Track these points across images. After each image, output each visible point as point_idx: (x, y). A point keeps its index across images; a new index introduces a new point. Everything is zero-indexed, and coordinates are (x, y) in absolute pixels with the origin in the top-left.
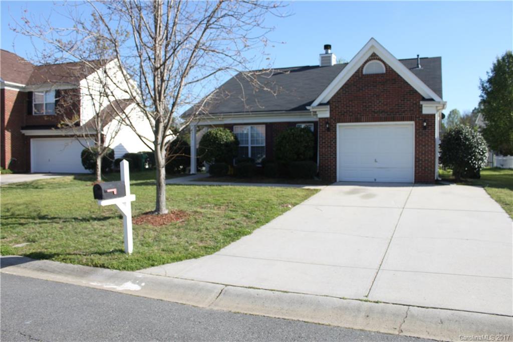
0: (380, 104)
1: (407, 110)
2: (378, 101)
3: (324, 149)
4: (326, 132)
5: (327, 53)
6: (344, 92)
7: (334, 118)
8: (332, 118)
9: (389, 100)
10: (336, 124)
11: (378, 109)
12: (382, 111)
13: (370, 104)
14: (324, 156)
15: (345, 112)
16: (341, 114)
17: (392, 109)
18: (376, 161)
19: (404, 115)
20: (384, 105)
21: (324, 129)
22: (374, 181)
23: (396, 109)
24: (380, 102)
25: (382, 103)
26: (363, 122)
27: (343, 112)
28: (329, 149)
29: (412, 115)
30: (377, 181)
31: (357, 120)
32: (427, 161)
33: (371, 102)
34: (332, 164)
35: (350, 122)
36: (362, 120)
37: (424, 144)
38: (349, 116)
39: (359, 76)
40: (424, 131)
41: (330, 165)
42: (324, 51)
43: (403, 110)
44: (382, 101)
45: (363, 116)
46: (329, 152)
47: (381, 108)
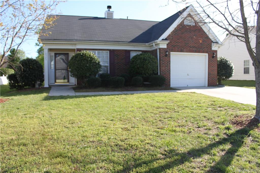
0: (193, 43)
1: (205, 47)
2: (192, 41)
3: (163, 68)
4: (165, 57)
5: (109, 11)
6: (175, 33)
7: (169, 49)
8: (168, 49)
9: (197, 41)
10: (170, 52)
11: (192, 45)
12: (194, 47)
13: (188, 42)
14: (163, 72)
15: (175, 46)
16: (173, 47)
17: (198, 46)
18: (188, 75)
19: (204, 50)
20: (195, 43)
21: (163, 55)
22: (187, 86)
23: (200, 46)
24: (193, 41)
25: (194, 42)
26: (185, 52)
27: (174, 45)
28: (166, 68)
29: (208, 50)
30: (188, 86)
31: (182, 51)
32: (213, 75)
33: (188, 41)
34: (168, 77)
35: (178, 52)
36: (184, 51)
37: (212, 65)
38: (177, 48)
39: (182, 25)
40: (212, 59)
41: (167, 78)
42: (107, 10)
43: (203, 47)
44: (194, 41)
45: (185, 48)
46: (167, 70)
47: (193, 45)
